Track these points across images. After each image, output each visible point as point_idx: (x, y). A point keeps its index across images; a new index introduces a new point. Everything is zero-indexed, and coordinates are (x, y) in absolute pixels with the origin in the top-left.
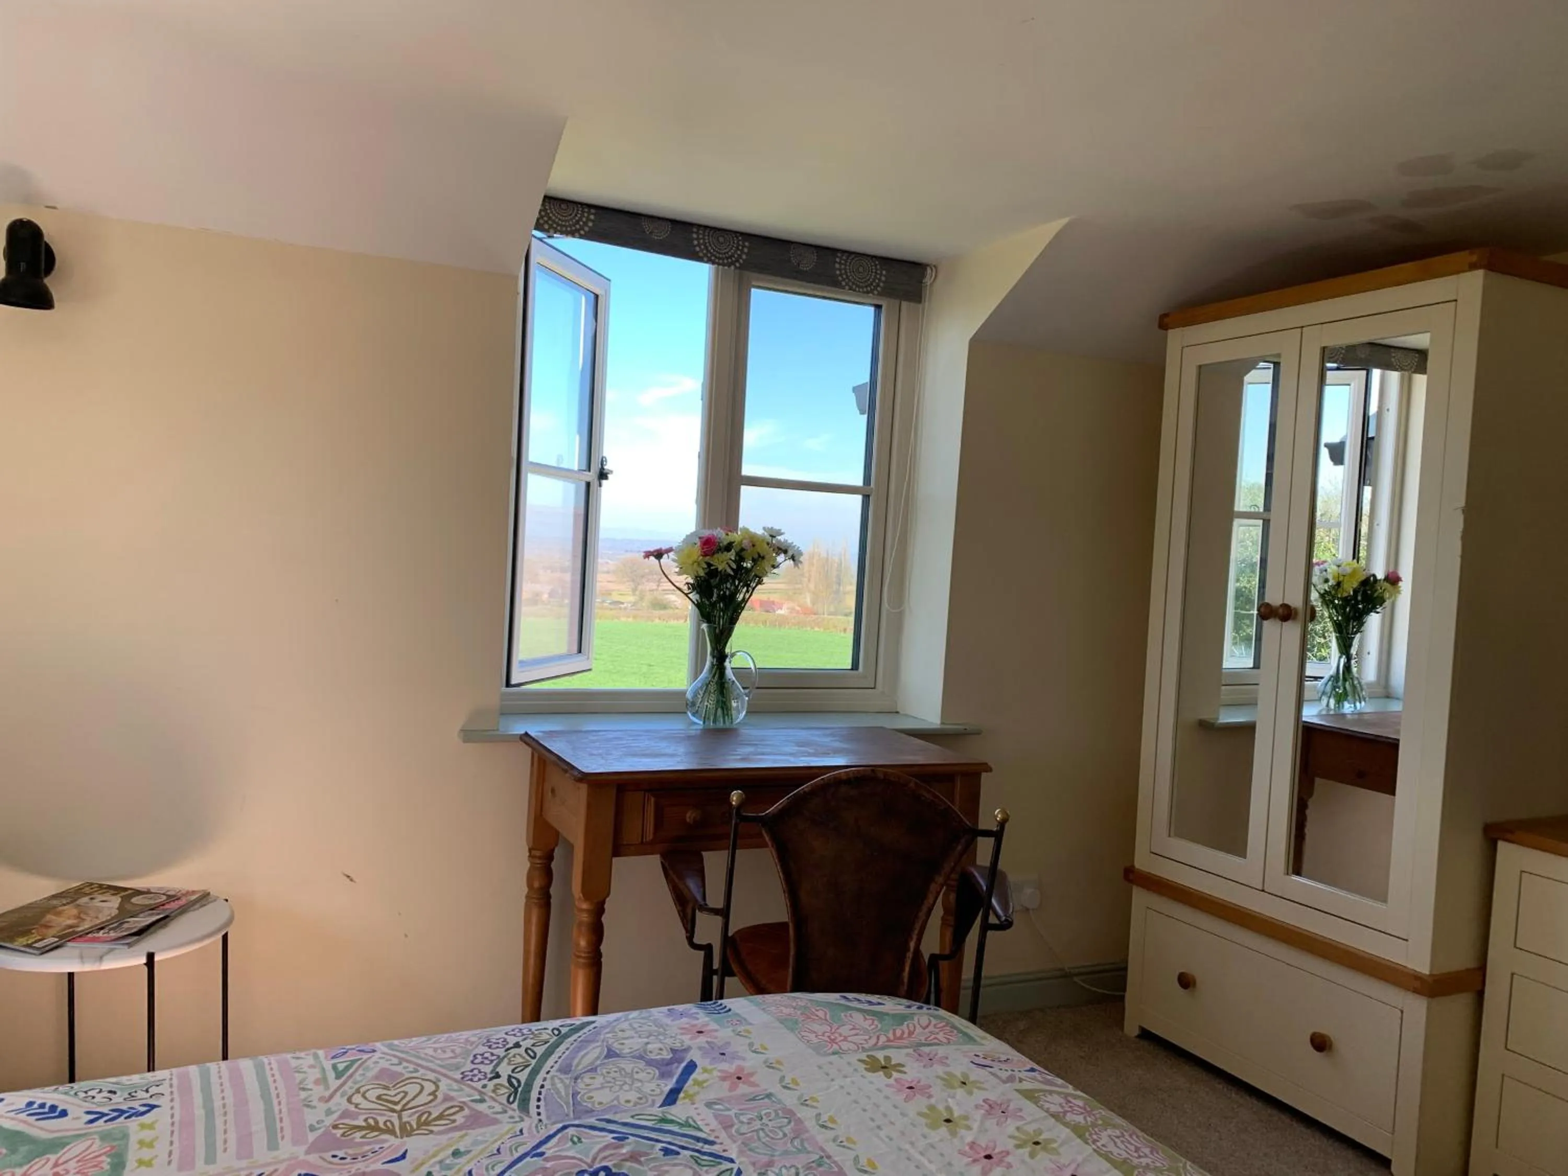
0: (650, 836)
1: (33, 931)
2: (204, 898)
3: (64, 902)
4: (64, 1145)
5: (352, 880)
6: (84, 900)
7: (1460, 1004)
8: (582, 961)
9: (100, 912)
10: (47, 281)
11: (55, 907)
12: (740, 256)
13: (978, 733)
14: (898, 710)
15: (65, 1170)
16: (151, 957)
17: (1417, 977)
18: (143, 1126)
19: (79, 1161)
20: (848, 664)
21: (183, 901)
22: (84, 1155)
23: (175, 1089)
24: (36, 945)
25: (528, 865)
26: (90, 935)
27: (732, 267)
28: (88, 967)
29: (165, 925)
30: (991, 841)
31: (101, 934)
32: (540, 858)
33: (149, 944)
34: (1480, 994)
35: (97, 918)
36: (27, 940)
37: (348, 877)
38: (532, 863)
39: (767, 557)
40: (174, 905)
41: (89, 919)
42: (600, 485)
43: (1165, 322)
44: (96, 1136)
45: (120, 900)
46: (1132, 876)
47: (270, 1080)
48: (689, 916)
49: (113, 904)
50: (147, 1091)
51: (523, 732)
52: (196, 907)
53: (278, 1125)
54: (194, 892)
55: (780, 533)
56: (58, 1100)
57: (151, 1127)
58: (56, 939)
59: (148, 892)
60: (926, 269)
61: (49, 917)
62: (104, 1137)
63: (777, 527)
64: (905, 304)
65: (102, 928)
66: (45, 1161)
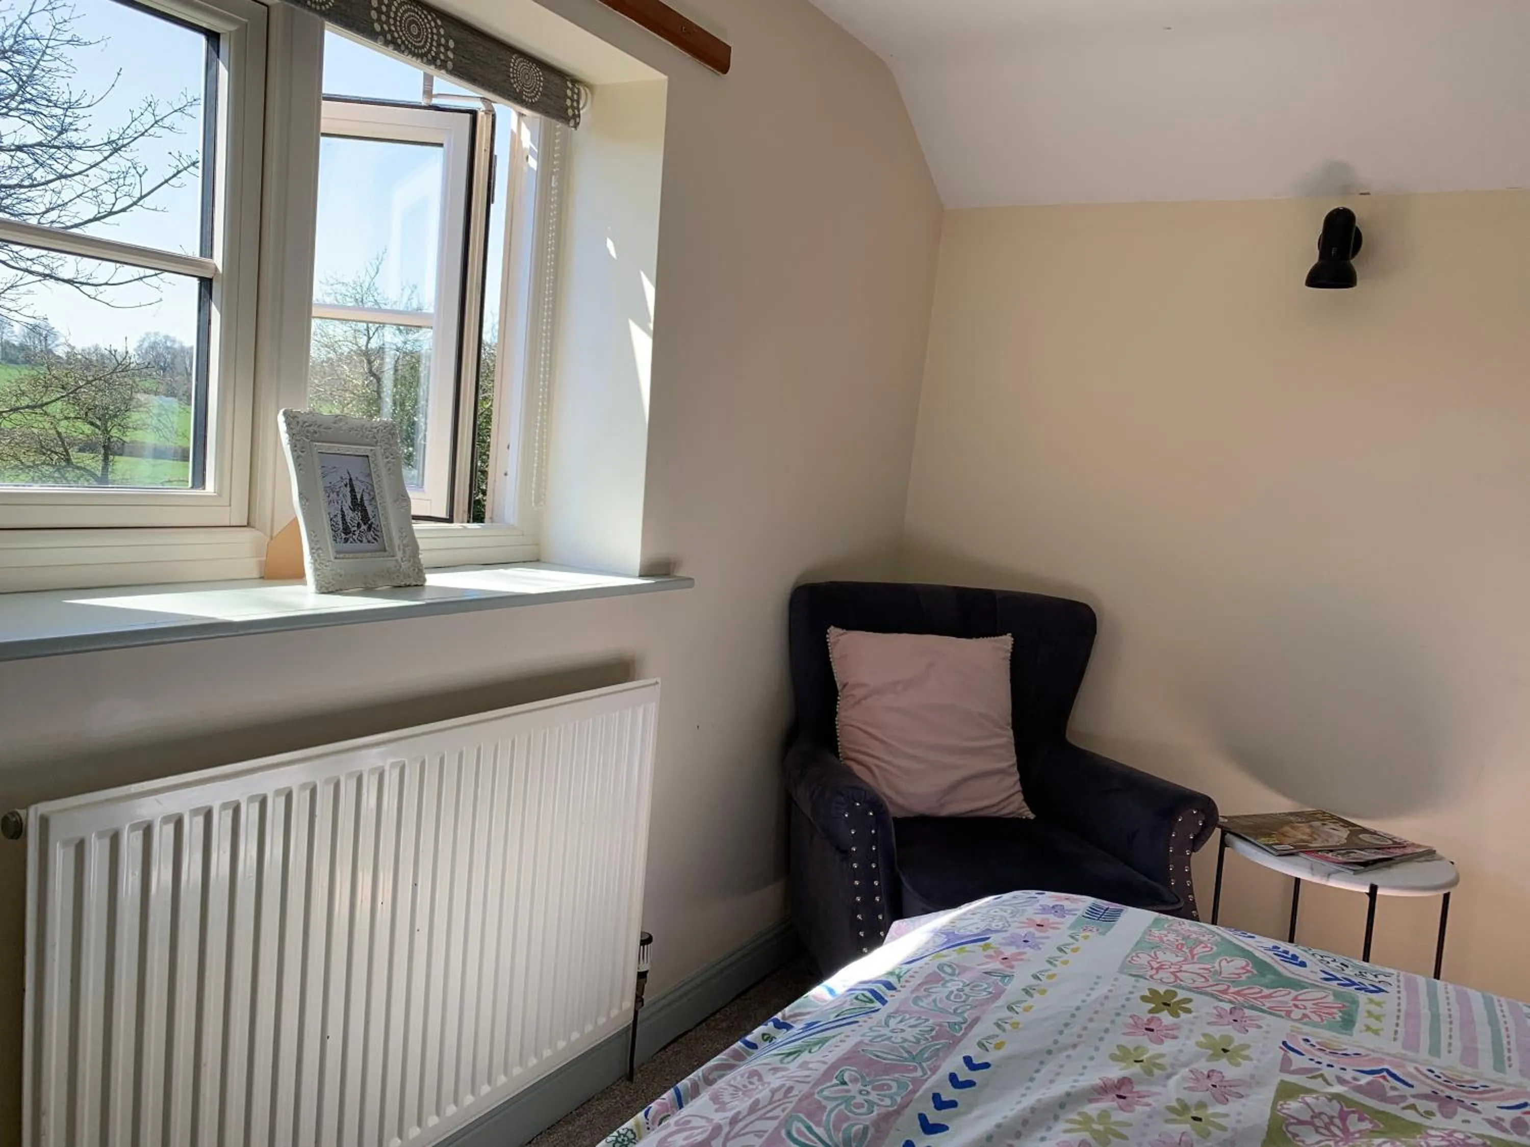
1: (1274, 835)
2: (1429, 854)
3: (1300, 820)
4: (1303, 988)
6: (1317, 824)
9: (1331, 837)
10: (1352, 262)
11: (1291, 822)
15: (1304, 1006)
16: (1374, 889)
18: (1371, 1001)
19: (1314, 1004)
21: (1409, 851)
22: (1320, 1001)
23: (1402, 984)
24: (1275, 847)
26: (1320, 853)
28: (1316, 880)
29: (1389, 867)
31: (1330, 855)
33: (1375, 877)
35: (1327, 841)
36: (1268, 841)
40: (1399, 852)
41: (1320, 840)
44: (1331, 992)
45: (1349, 832)
47: (1499, 1014)
49: (1343, 834)
50: (1376, 976)
52: (1423, 859)
53: (1506, 1054)
54: (1419, 846)
56: (1300, 953)
57: (1379, 1004)
58: (1292, 848)
59: (1375, 833)
61: (1287, 828)
62: (1337, 995)
65: (1331, 851)
66: (1287, 992)
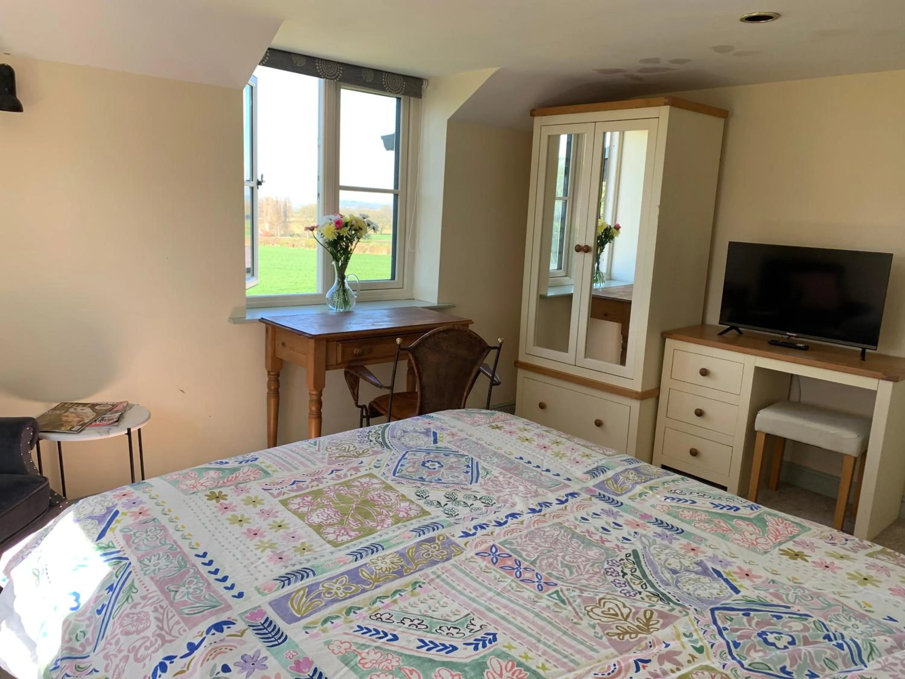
0: (340, 360)
5: (184, 392)
6: (72, 410)
7: (650, 402)
8: (313, 416)
12: (339, 75)
13: (454, 307)
14: (414, 297)
16: (128, 430)
17: (637, 393)
20: (389, 277)
21: (121, 407)
25: (267, 379)
27: (335, 81)
29: (123, 417)
30: (496, 351)
32: (274, 375)
34: (658, 398)
37: (182, 391)
38: (269, 378)
39: (364, 229)
42: (258, 188)
43: (533, 113)
46: (518, 365)
48: (356, 393)
51: (260, 318)
54: (123, 402)
55: (368, 217)
60: (423, 82)
61: (64, 418)
63: (366, 214)
64: (412, 98)
